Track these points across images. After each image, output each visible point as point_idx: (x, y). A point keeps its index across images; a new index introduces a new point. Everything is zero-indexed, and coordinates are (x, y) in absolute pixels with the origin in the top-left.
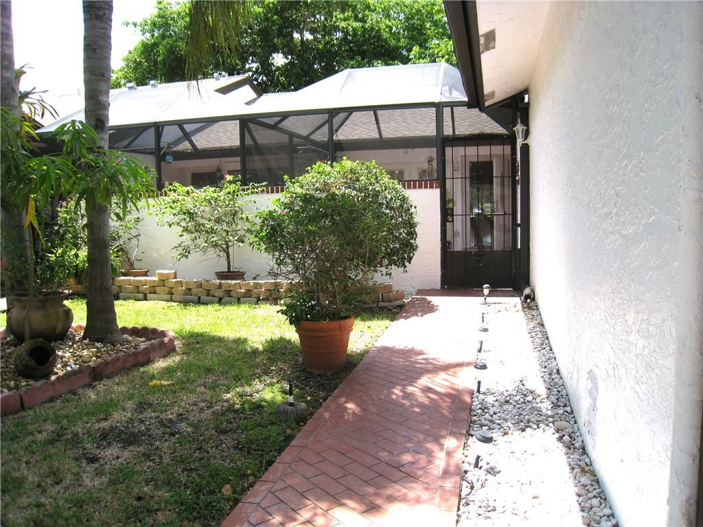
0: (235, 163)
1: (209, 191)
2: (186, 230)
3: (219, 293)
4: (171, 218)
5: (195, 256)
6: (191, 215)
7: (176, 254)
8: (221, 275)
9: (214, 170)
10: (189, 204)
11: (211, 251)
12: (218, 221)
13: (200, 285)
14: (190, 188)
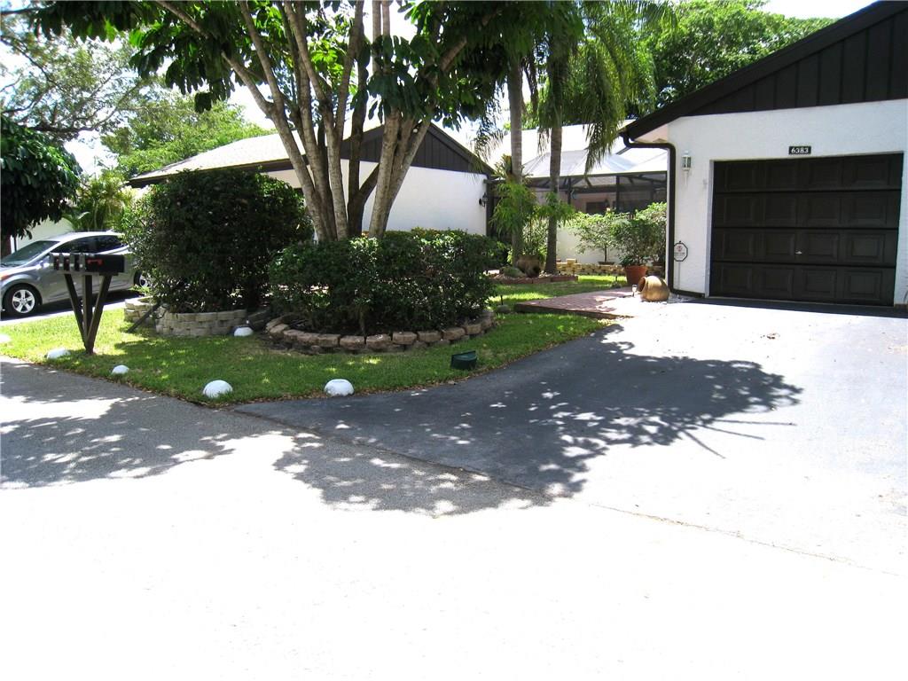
0: (612, 197)
1: (598, 217)
2: (584, 238)
3: (600, 271)
4: (576, 231)
5: (587, 252)
6: (587, 229)
7: (577, 250)
8: (600, 263)
9: (603, 201)
10: (586, 223)
11: (596, 250)
12: (601, 233)
13: (589, 267)
14: (587, 215)
